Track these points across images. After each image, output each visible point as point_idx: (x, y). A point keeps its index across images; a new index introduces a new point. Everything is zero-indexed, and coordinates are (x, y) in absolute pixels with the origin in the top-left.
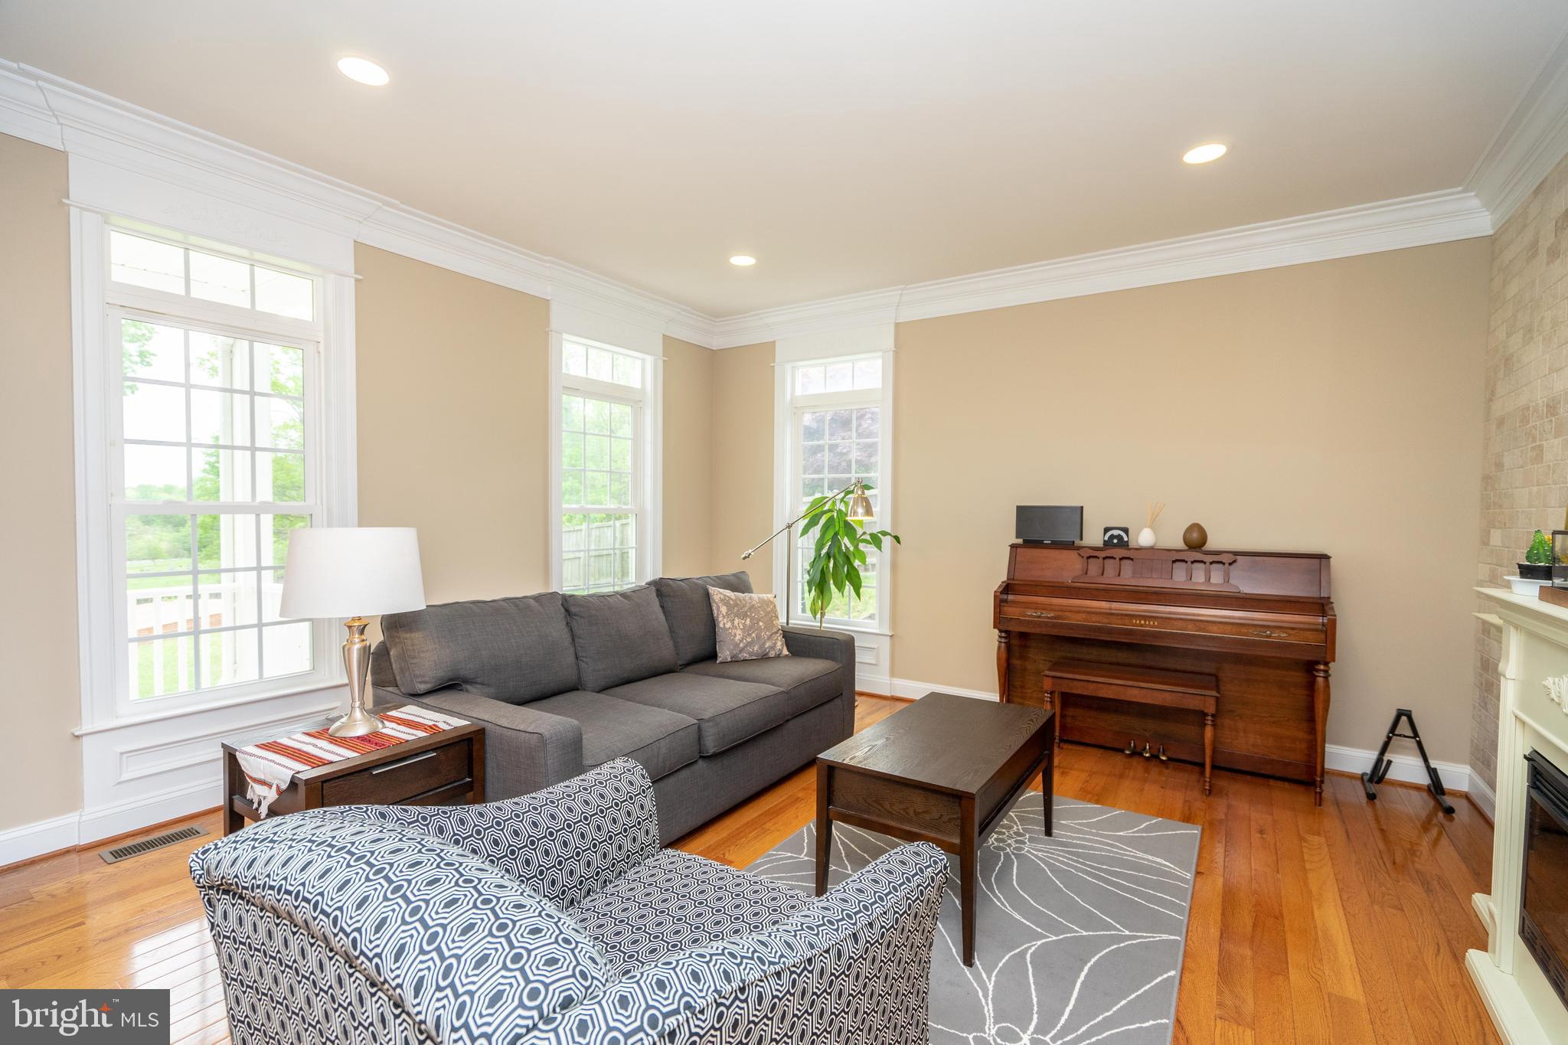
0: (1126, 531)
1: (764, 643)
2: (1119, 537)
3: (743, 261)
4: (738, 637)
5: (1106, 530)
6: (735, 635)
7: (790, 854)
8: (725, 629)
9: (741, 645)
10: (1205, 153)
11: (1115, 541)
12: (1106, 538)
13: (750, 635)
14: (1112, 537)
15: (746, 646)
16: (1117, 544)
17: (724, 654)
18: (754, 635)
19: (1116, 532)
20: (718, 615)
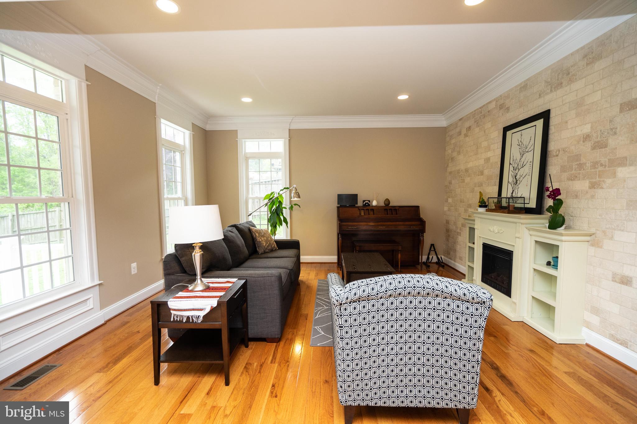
0: (369, 201)
1: (272, 246)
2: (368, 203)
3: (247, 100)
4: (264, 244)
5: (364, 201)
6: (263, 244)
7: (321, 308)
8: (260, 242)
9: (266, 247)
10: (403, 97)
11: (367, 204)
12: (364, 204)
13: (267, 243)
14: (366, 203)
15: (267, 247)
16: (367, 205)
17: (260, 251)
18: (268, 243)
19: (367, 202)
20: (256, 236)
